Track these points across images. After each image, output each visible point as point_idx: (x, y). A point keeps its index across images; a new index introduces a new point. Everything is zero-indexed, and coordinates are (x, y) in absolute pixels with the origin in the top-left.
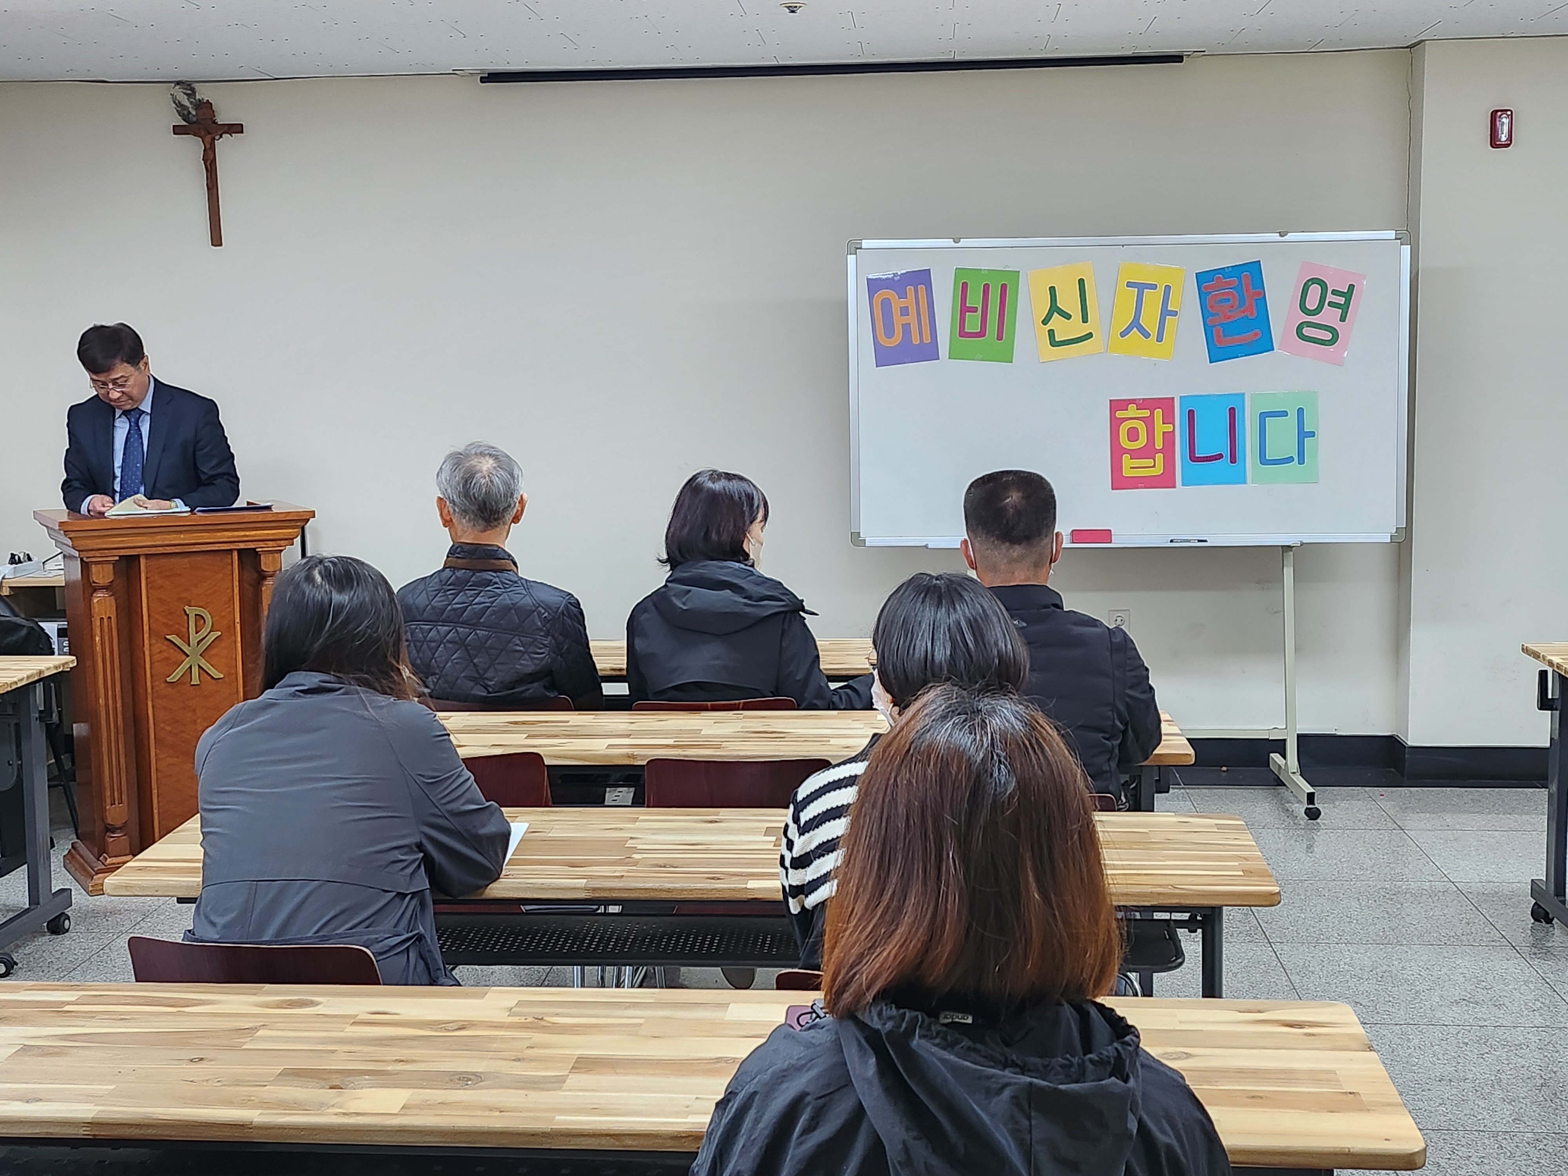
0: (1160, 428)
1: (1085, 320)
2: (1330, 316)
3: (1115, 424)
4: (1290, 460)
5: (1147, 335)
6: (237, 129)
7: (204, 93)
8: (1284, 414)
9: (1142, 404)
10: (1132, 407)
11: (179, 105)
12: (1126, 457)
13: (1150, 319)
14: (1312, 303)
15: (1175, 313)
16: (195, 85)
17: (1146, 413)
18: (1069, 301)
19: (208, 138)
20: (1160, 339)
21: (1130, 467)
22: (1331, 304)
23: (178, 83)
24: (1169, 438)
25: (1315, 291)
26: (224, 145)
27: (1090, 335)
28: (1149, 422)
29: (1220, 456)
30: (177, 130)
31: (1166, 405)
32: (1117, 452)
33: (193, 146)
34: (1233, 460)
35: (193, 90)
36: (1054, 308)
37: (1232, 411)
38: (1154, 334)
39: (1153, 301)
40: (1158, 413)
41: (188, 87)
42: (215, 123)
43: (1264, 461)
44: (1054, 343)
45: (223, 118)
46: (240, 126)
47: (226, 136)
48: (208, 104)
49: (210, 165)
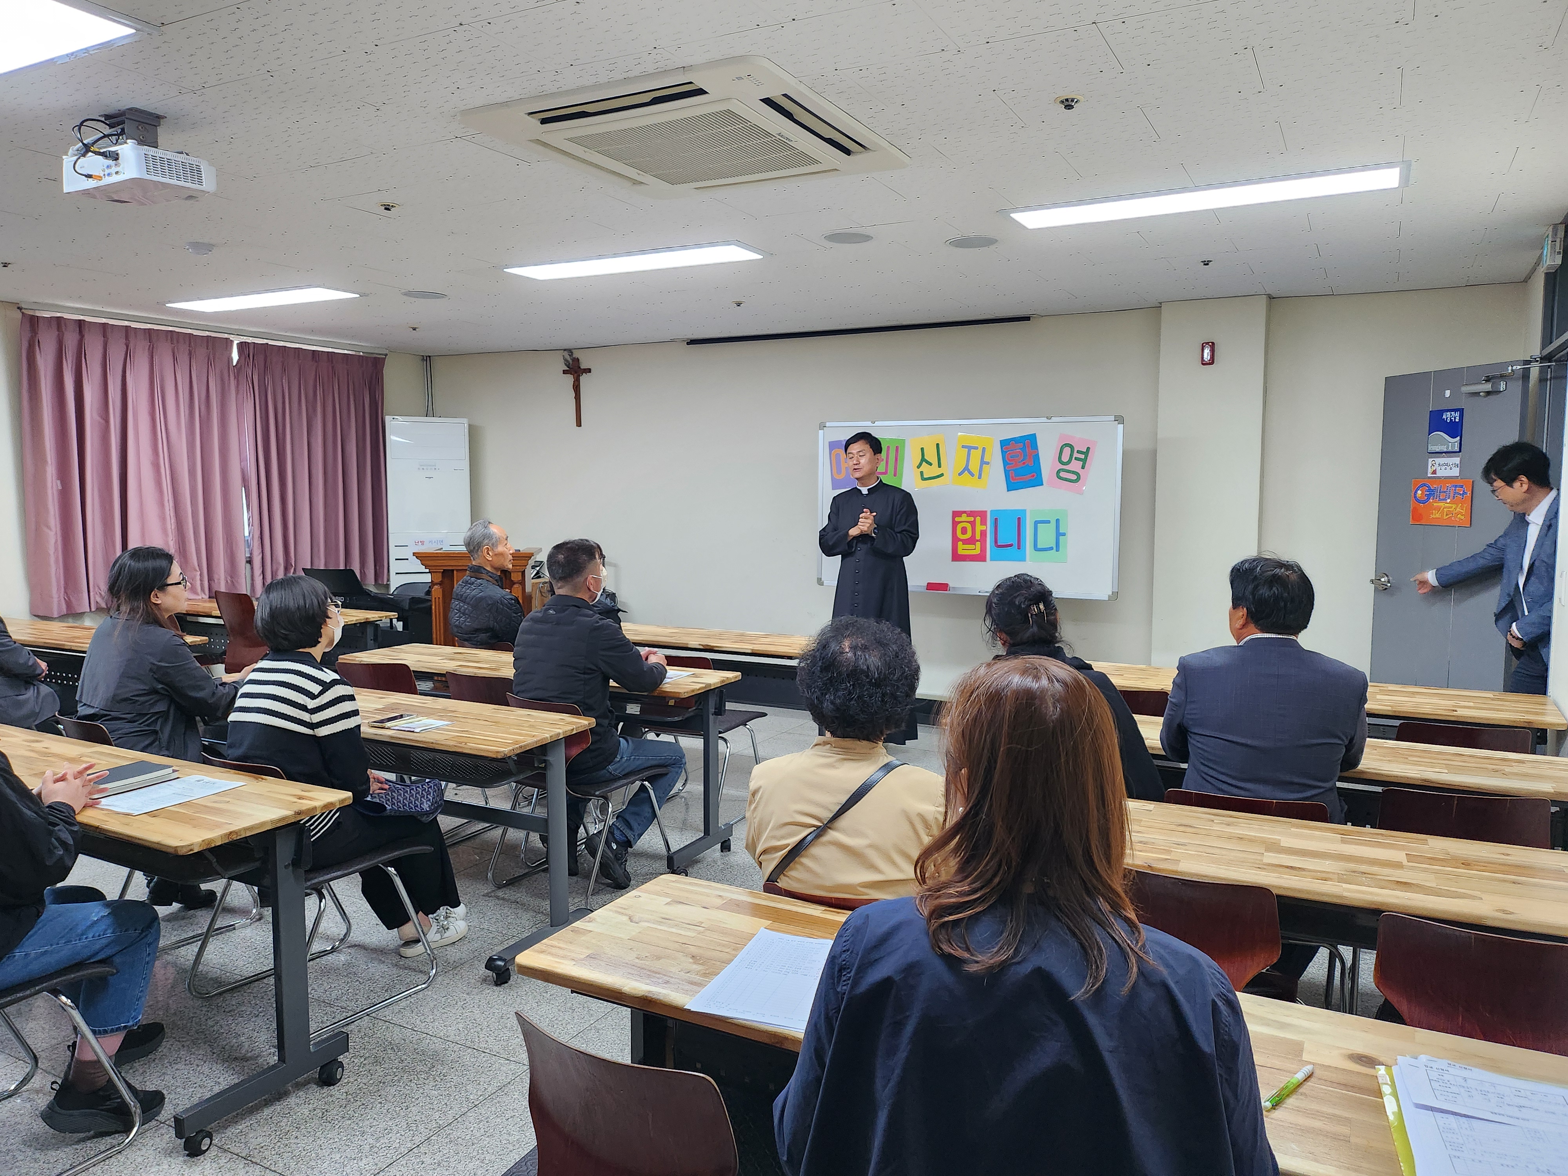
0: (979, 528)
1: (940, 466)
2: (1075, 466)
3: (955, 524)
4: (1051, 548)
5: (972, 475)
6: (589, 370)
7: (576, 354)
8: (1048, 522)
9: (971, 514)
10: (964, 515)
11: (565, 360)
12: (960, 543)
13: (974, 466)
14: (1065, 458)
15: (988, 463)
16: (573, 351)
17: (972, 519)
18: (931, 456)
19: (576, 375)
20: (980, 477)
21: (962, 549)
22: (1076, 459)
23: (565, 350)
24: (983, 533)
25: (1067, 450)
26: (584, 378)
27: (942, 475)
28: (973, 524)
29: (1011, 545)
30: (565, 372)
31: (982, 514)
32: (955, 540)
33: (570, 379)
34: (1019, 548)
35: (572, 353)
36: (923, 460)
37: (1019, 519)
38: (976, 474)
39: (976, 455)
40: (978, 519)
41: (570, 351)
42: (580, 368)
43: (1036, 549)
44: (924, 479)
45: (583, 366)
46: (590, 369)
47: (584, 374)
48: (578, 359)
49: (577, 388)
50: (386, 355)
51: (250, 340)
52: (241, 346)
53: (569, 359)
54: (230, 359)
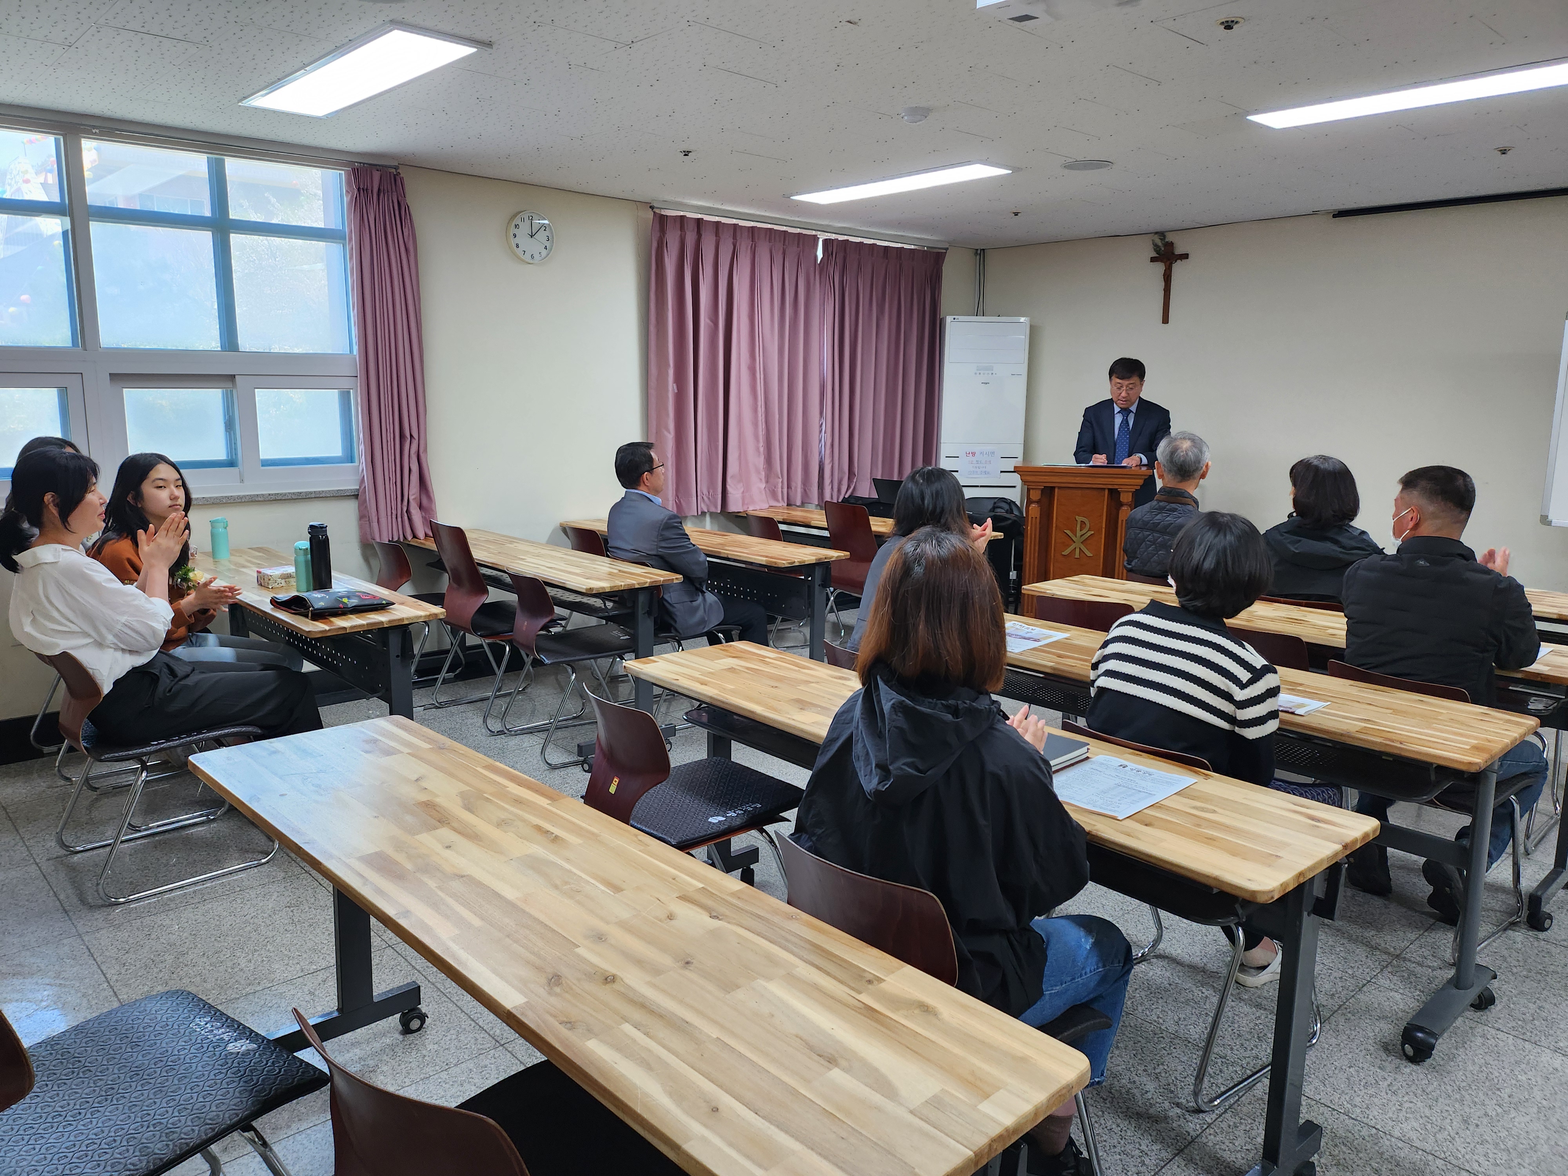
6: (1185, 256)
7: (1170, 238)
11: (1156, 245)
16: (1166, 234)
19: (1168, 263)
23: (1156, 233)
26: (1177, 266)
30: (1153, 260)
33: (1160, 268)
35: (1164, 237)
41: (1162, 234)
42: (1173, 254)
45: (1178, 251)
46: (1187, 255)
47: (1179, 261)
48: (1172, 244)
49: (1167, 278)
50: (947, 249)
51: (833, 236)
52: (826, 242)
53: (1160, 244)
54: (816, 257)
